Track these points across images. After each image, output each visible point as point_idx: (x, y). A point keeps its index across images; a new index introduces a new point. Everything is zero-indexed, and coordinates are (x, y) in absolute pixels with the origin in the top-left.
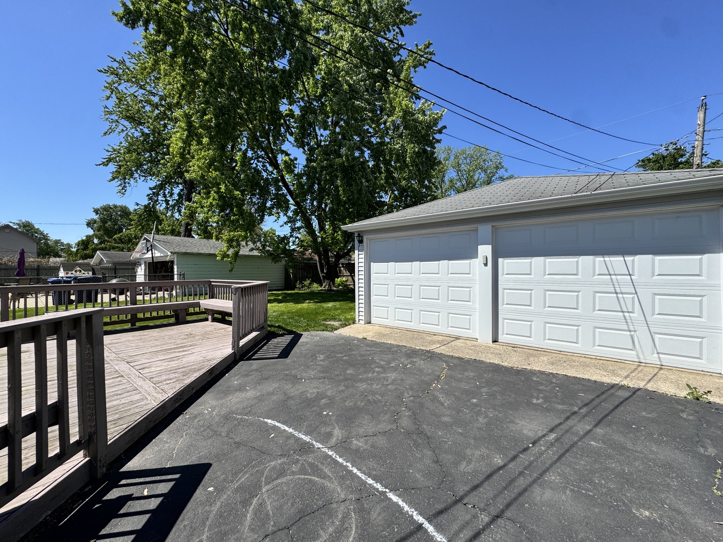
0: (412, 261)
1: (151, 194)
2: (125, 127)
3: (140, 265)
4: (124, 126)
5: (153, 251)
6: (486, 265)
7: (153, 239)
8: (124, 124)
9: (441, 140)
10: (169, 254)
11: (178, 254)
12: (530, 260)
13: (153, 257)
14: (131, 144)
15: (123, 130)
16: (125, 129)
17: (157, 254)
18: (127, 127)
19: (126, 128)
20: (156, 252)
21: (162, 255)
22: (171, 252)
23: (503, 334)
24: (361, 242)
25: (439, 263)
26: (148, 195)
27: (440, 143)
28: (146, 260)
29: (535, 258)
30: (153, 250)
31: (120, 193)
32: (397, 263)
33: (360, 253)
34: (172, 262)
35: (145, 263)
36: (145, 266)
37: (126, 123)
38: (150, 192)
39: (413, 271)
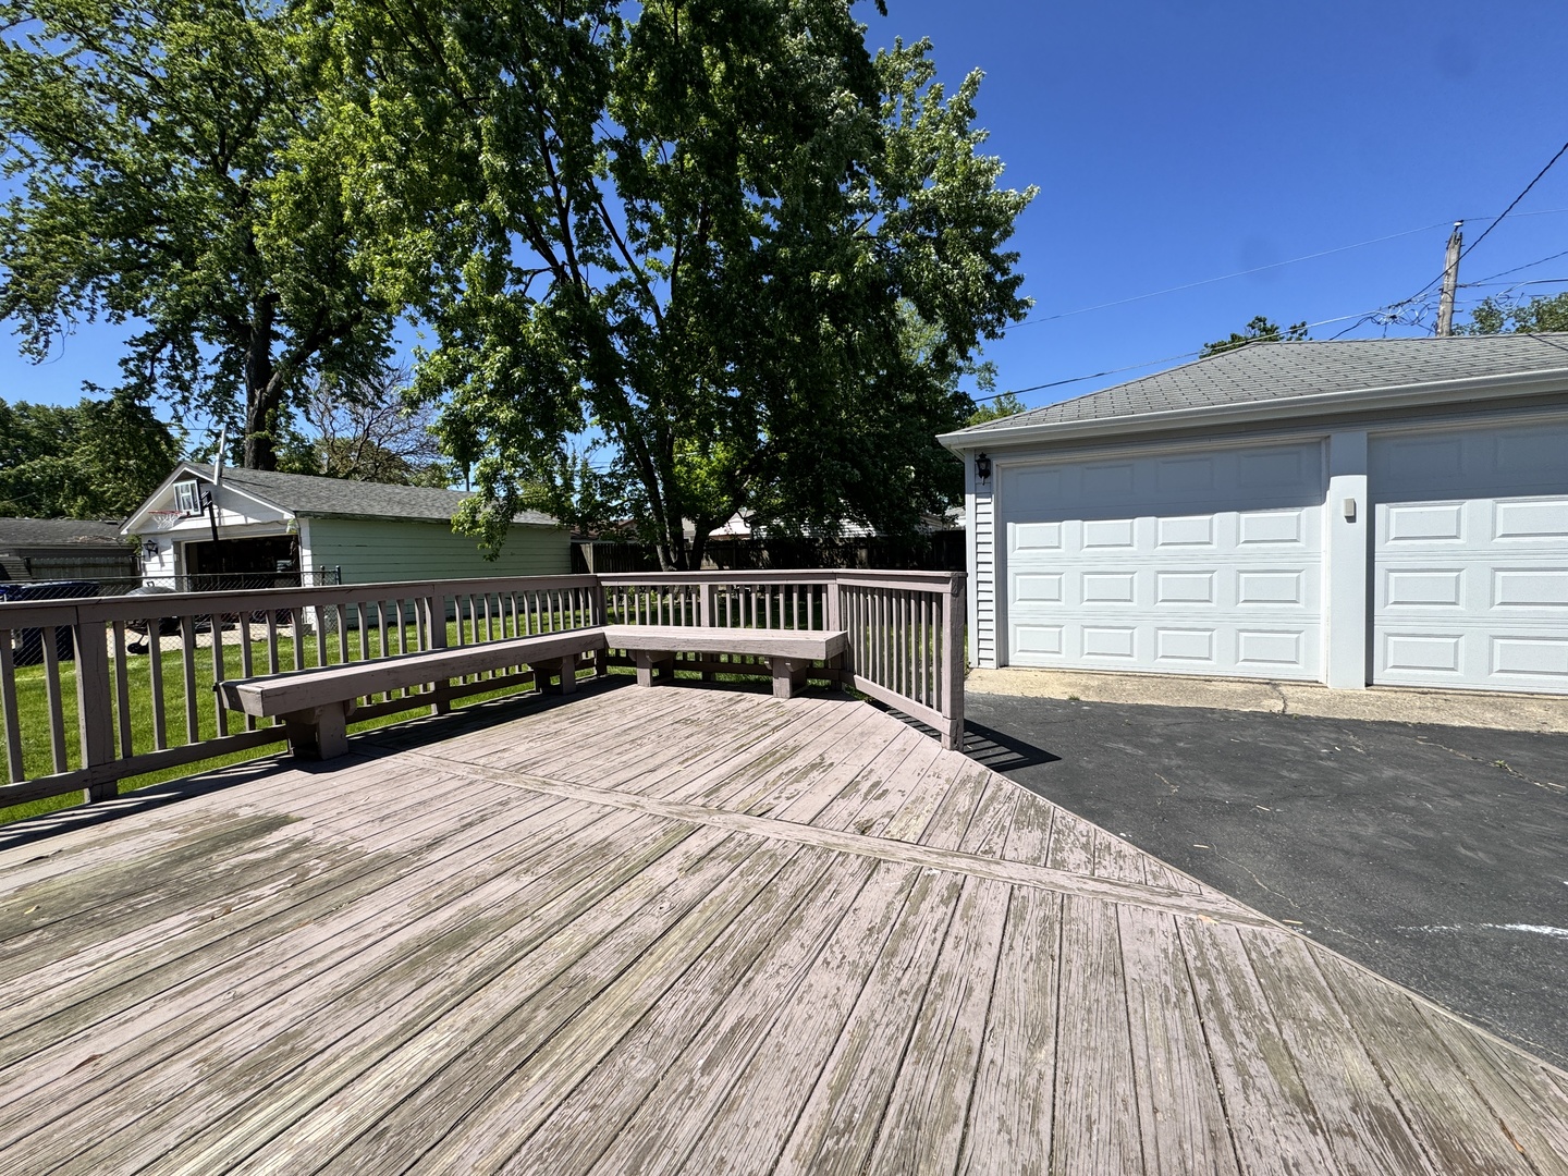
0: (1133, 517)
1: (132, 359)
2: (27, 156)
3: (156, 551)
4: (22, 151)
5: (216, 512)
6: (1351, 519)
7: (220, 476)
8: (23, 147)
9: (1018, 255)
10: (288, 516)
11: (315, 517)
12: (1457, 507)
13: (214, 528)
14: (54, 209)
15: (19, 166)
16: (26, 161)
17: (231, 518)
18: (35, 157)
19: (32, 159)
20: (225, 512)
21: (251, 521)
22: (295, 512)
23: (1385, 667)
24: (985, 473)
25: (1211, 521)
26: (124, 362)
27: (1016, 261)
28: (179, 537)
29: (1469, 503)
30: (214, 507)
31: (30, 351)
32: (1086, 523)
33: (979, 500)
34: (295, 539)
35: (177, 544)
36: (177, 552)
37: (34, 147)
38: (130, 352)
39: (1135, 538)
